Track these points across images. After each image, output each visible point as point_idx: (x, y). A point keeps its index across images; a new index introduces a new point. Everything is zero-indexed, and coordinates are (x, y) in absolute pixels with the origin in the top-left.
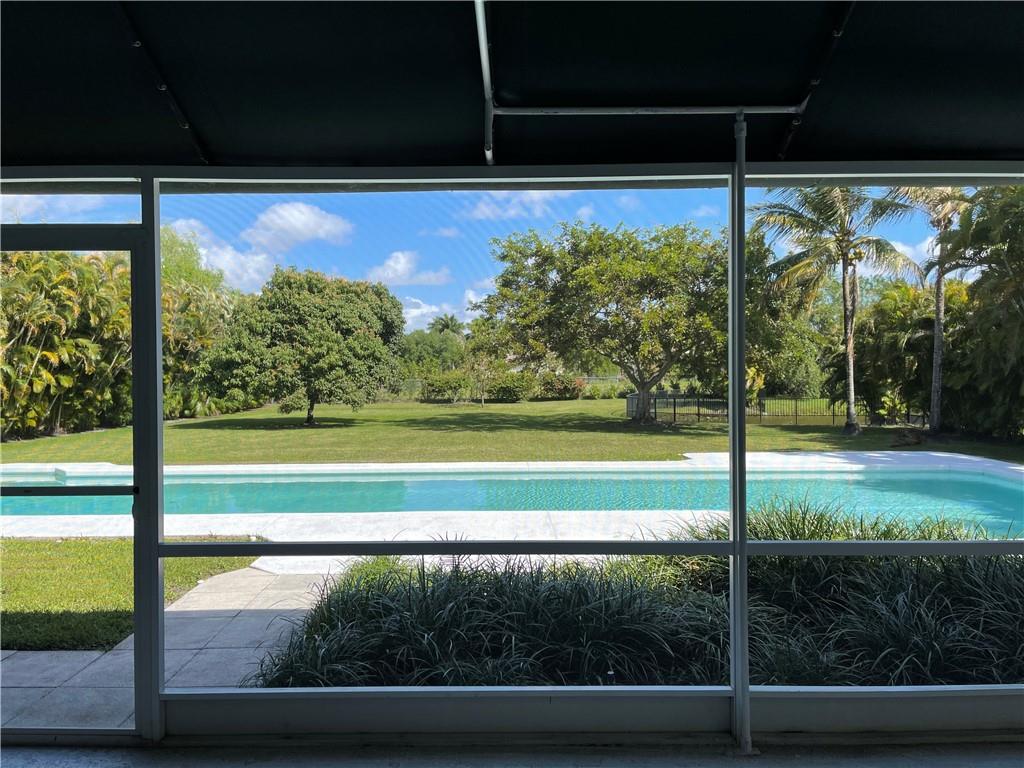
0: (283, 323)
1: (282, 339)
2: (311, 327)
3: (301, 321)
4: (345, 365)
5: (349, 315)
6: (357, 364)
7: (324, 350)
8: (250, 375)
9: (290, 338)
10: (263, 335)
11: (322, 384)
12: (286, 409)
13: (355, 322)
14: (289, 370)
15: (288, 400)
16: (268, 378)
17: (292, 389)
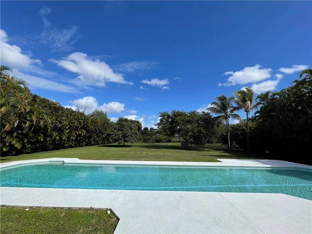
0: (120, 127)
1: (120, 130)
2: (125, 128)
3: (123, 127)
4: (131, 135)
5: (132, 126)
6: (133, 135)
7: (127, 132)
8: (113, 137)
9: (121, 130)
10: (116, 129)
11: (127, 139)
12: (119, 143)
13: (133, 127)
14: (121, 136)
15: (120, 141)
16: (117, 137)
17: (121, 139)
